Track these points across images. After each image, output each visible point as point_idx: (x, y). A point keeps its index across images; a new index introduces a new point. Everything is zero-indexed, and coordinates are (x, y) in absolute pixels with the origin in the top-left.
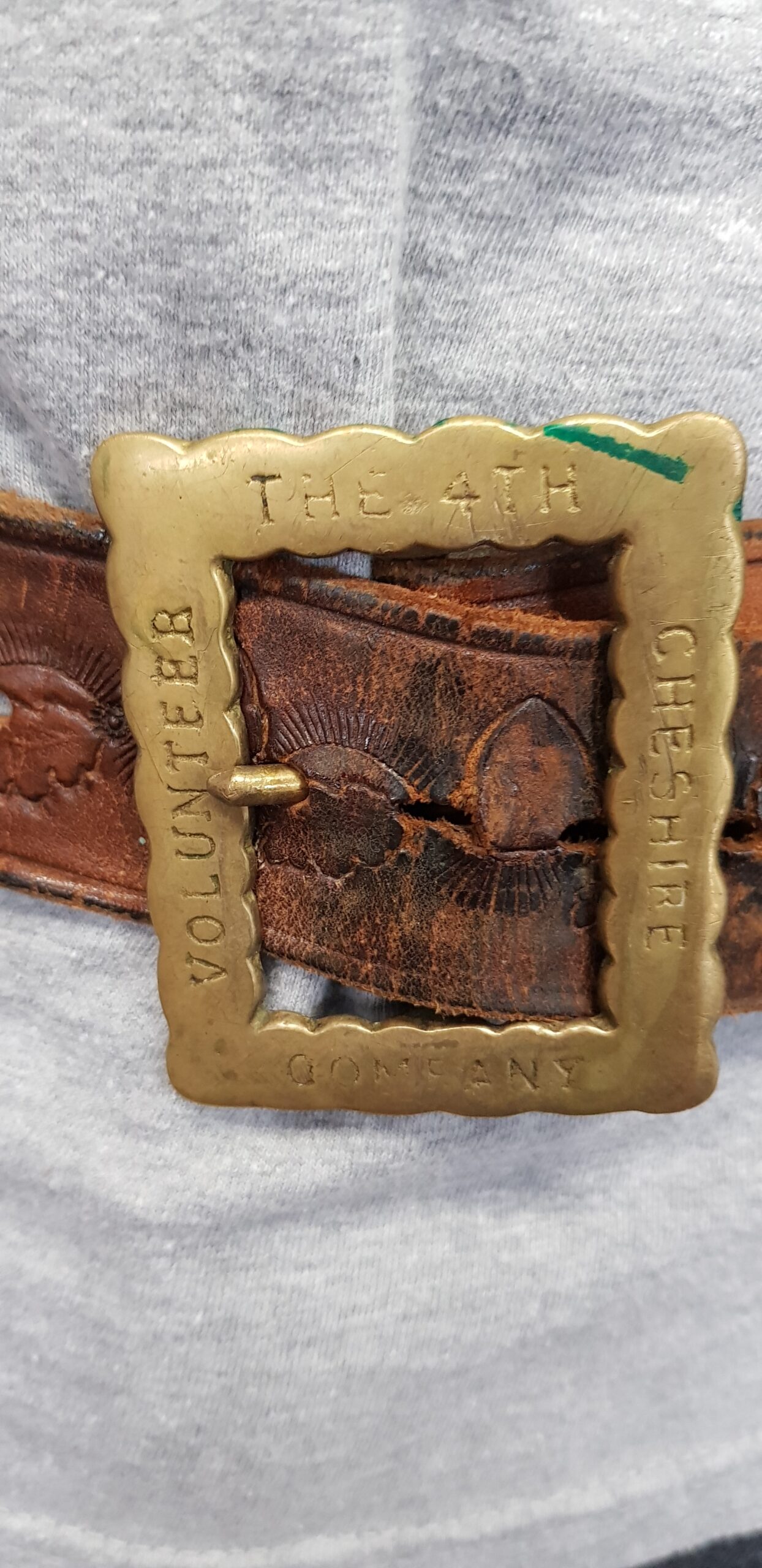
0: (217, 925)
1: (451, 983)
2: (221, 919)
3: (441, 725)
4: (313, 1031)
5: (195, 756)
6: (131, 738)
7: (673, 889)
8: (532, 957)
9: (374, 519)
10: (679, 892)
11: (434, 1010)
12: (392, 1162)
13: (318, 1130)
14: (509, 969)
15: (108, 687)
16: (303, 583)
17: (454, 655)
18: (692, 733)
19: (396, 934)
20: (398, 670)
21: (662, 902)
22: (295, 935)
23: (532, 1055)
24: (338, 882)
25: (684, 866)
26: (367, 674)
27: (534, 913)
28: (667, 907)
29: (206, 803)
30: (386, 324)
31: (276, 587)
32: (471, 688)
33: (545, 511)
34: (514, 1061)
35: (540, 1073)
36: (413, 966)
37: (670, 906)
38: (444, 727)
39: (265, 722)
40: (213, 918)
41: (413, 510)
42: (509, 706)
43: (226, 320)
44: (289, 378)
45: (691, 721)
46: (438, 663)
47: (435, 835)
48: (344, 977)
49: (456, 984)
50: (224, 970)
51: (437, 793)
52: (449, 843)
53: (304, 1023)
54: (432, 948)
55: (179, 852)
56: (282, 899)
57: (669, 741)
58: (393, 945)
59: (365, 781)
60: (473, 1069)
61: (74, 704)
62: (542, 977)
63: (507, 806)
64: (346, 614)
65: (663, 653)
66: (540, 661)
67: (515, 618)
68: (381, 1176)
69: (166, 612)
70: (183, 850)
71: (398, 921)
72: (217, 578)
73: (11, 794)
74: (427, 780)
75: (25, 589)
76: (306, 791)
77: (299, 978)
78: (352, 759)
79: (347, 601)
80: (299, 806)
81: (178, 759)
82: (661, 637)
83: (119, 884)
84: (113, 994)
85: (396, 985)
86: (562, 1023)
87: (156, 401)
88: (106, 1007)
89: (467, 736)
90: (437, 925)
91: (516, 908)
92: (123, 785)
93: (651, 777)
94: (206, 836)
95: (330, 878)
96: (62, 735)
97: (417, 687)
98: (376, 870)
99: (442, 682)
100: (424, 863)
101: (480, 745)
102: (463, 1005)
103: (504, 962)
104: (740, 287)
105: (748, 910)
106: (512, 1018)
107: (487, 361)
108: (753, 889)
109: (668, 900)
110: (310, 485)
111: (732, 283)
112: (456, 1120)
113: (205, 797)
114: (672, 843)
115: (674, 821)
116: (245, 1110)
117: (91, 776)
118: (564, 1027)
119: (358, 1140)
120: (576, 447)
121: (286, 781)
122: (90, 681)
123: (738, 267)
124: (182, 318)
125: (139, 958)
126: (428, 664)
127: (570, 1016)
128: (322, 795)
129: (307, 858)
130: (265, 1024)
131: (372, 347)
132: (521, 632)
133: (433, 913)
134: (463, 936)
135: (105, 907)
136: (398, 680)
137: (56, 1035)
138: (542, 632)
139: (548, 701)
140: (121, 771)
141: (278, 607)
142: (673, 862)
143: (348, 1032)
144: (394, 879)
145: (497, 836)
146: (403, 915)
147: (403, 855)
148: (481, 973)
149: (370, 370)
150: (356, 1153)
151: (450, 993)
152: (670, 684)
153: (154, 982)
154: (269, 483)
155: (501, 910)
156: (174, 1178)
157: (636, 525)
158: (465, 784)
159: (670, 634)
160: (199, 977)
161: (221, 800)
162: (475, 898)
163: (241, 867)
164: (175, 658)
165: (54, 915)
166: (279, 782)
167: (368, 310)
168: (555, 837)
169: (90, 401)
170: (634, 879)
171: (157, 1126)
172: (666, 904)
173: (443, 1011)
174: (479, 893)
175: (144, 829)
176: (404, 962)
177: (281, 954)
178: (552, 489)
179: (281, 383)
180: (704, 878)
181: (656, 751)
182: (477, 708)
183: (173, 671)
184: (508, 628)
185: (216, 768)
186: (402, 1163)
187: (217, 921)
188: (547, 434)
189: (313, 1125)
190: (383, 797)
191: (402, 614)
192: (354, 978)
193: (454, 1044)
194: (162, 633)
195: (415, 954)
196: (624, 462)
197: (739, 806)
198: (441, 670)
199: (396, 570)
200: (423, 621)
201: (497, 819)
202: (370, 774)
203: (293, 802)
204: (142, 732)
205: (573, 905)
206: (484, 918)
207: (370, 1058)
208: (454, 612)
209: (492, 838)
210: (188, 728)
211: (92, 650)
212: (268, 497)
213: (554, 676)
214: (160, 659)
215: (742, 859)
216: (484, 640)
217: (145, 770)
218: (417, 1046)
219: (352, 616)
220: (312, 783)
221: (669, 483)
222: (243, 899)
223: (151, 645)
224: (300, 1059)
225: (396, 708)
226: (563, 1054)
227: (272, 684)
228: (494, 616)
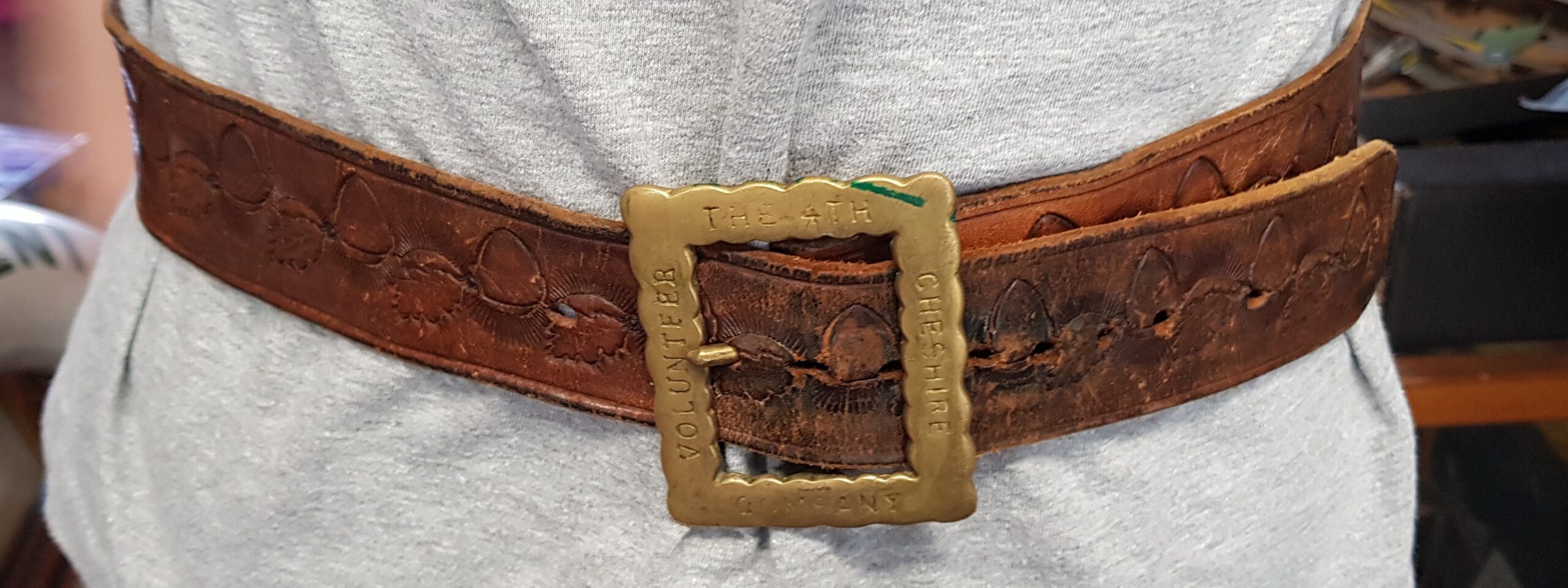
0: (693, 428)
1: (829, 452)
2: (696, 425)
3: (807, 322)
4: (750, 483)
5: (678, 341)
6: (643, 331)
7: (941, 402)
8: (872, 434)
9: (767, 227)
10: (944, 404)
11: (819, 468)
14: (860, 441)
15: (629, 305)
16: (729, 254)
17: (810, 288)
18: (941, 324)
19: (795, 429)
20: (782, 296)
21: (935, 410)
22: (740, 432)
23: (871, 493)
24: (762, 403)
25: (945, 391)
26: (766, 298)
27: (870, 412)
28: (938, 412)
29: (685, 364)
31: (719, 257)
32: (821, 303)
33: (854, 222)
34: (862, 497)
35: (877, 503)
36: (806, 445)
37: (940, 411)
38: (809, 323)
39: (715, 321)
40: (690, 424)
41: (787, 223)
42: (842, 310)
45: (940, 318)
46: (802, 292)
47: (810, 377)
48: (769, 453)
49: (832, 452)
50: (698, 452)
51: (809, 356)
52: (818, 381)
53: (745, 479)
54: (816, 434)
55: (671, 390)
56: (730, 413)
57: (929, 328)
58: (795, 434)
59: (770, 351)
60: (839, 502)
61: (611, 314)
63: (847, 360)
64: (753, 269)
65: (921, 286)
66: (856, 287)
67: (840, 267)
69: (661, 271)
70: (674, 389)
71: (796, 422)
72: (687, 254)
73: (578, 360)
74: (802, 351)
75: (582, 257)
76: (740, 358)
77: (739, 453)
78: (762, 340)
79: (753, 263)
80: (737, 365)
81: (670, 343)
82: (920, 278)
83: (640, 407)
85: (799, 455)
86: (888, 475)
89: (822, 327)
90: (817, 422)
91: (860, 410)
92: (640, 355)
93: (922, 346)
94: (685, 381)
95: (757, 401)
96: (605, 330)
97: (793, 304)
98: (781, 396)
99: (805, 301)
100: (806, 391)
101: (829, 330)
102: (834, 464)
103: (857, 438)
104: (940, 92)
105: (997, 395)
106: (861, 472)
109: (938, 408)
110: (733, 211)
111: (935, 90)
113: (684, 361)
114: (937, 379)
115: (937, 368)
117: (622, 350)
118: (889, 477)
120: (867, 192)
121: (729, 352)
122: (619, 302)
123: (937, 82)
126: (797, 293)
127: (893, 470)
128: (748, 360)
129: (743, 391)
130: (723, 480)
132: (844, 275)
133: (814, 416)
134: (832, 427)
135: (634, 420)
136: (782, 301)
138: (855, 274)
139: (863, 306)
140: (638, 348)
141: (717, 265)
142: (938, 389)
143: (769, 484)
144: (791, 400)
145: (844, 376)
146: (798, 418)
147: (795, 388)
148: (845, 445)
151: (829, 458)
152: (927, 301)
154: (713, 210)
155: (852, 412)
157: (901, 227)
158: (823, 350)
159: (924, 277)
160: (685, 456)
161: (694, 365)
162: (837, 406)
163: (706, 397)
164: (667, 293)
166: (724, 354)
168: (876, 372)
170: (918, 397)
172: (938, 410)
173: (825, 468)
174: (838, 404)
175: (652, 378)
176: (802, 443)
177: (731, 442)
178: (857, 212)
180: (956, 397)
181: (923, 333)
182: (825, 312)
183: (665, 299)
184: (836, 273)
185: (691, 348)
187: (693, 425)
190: (781, 359)
191: (781, 269)
192: (774, 454)
193: (828, 489)
194: (659, 280)
195: (807, 439)
196: (892, 199)
197: (982, 342)
198: (804, 295)
199: (782, 245)
200: (791, 273)
201: (842, 369)
202: (773, 348)
203: (732, 363)
204: (649, 329)
205: (892, 405)
206: (843, 417)
207: (783, 498)
208: (807, 267)
209: (840, 378)
210: (674, 326)
211: (619, 286)
212: (713, 217)
213: (864, 294)
214: (658, 293)
215: (987, 370)
216: (825, 280)
217: (651, 348)
218: (807, 490)
219: (756, 270)
220: (743, 354)
221: (916, 208)
222: (706, 414)
223: (653, 286)
224: (743, 499)
225: (783, 314)
226: (889, 492)
227: (717, 303)
228: (829, 268)
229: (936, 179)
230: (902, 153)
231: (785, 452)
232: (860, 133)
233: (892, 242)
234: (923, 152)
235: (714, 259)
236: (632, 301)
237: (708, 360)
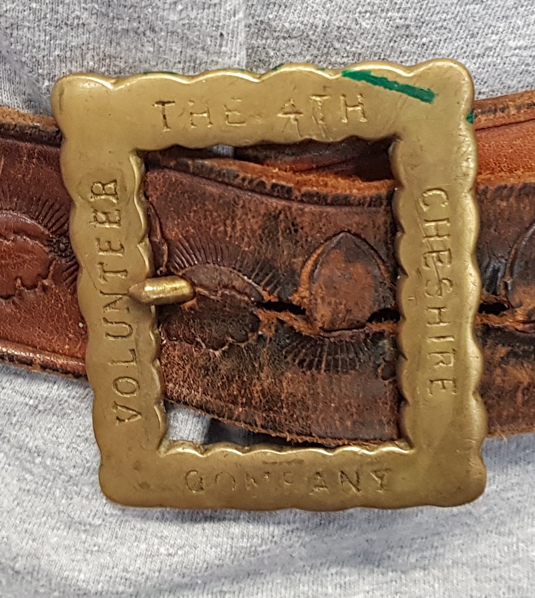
0: (134, 383)
1: (297, 420)
2: (137, 379)
3: (283, 252)
4: (202, 454)
5: (119, 272)
6: (74, 257)
7: (445, 355)
8: (352, 401)
9: (236, 127)
10: (450, 357)
11: (286, 438)
12: (261, 546)
13: (208, 523)
14: (337, 409)
15: (58, 225)
16: (190, 162)
17: (290, 208)
18: (450, 253)
19: (257, 388)
20: (253, 217)
21: (438, 363)
22: (188, 389)
23: (354, 468)
24: (217, 353)
25: (452, 339)
26: (233, 219)
27: (353, 372)
28: (441, 366)
29: (127, 302)
30: (239, 12)
31: (172, 164)
32: (302, 228)
33: (345, 121)
34: (342, 472)
35: (361, 481)
36: (270, 409)
37: (445, 365)
38: (285, 253)
39: (165, 248)
40: (131, 378)
41: (260, 121)
42: (329, 239)
43: (139, 17)
44: (179, 45)
45: (449, 246)
46: (280, 213)
47: (282, 322)
48: (223, 417)
49: (300, 420)
50: (140, 413)
51: (283, 296)
52: (292, 328)
53: (196, 449)
54: (283, 397)
55: (108, 334)
56: (179, 364)
57: (435, 259)
58: (256, 395)
59: (234, 288)
60: (315, 478)
61: (35, 236)
62: (360, 414)
63: (330, 304)
64: (219, 182)
65: (426, 205)
66: (347, 209)
67: (330, 184)
68: (254, 556)
69: (100, 183)
70: (110, 333)
71: (259, 379)
72: (133, 161)
74: (276, 287)
76: (195, 294)
77: (191, 417)
78: (225, 273)
79: (219, 173)
80: (189, 303)
81: (108, 274)
82: (425, 195)
83: (65, 354)
84: (59, 430)
85: (259, 422)
86: (376, 446)
87: (93, 56)
88: (54, 439)
89: (301, 259)
90: (286, 381)
91: (339, 369)
92: (68, 288)
93: (425, 282)
94: (126, 324)
95: (211, 350)
96: (26, 257)
97: (267, 228)
98: (243, 345)
99: (283, 224)
100: (275, 341)
101: (310, 263)
102: (306, 435)
103: (333, 405)
105: (507, 363)
106: (341, 443)
107: (304, 16)
108: (510, 348)
109: (442, 362)
110: (193, 107)
112: (305, 515)
113: (125, 298)
114: (442, 324)
115: (442, 310)
116: (155, 510)
117: (46, 282)
118: (377, 448)
119: (236, 529)
120: (362, 83)
121: (181, 287)
122: (46, 221)
124: (111, 15)
125: (78, 403)
126: (273, 214)
127: (382, 441)
128: (204, 297)
129: (195, 337)
130: (168, 450)
131: (231, 28)
132: (334, 193)
133: (282, 374)
134: (303, 388)
135: (55, 370)
136: (254, 223)
137: (18, 458)
138: (348, 192)
139: (355, 235)
140: (66, 279)
141: (174, 175)
142: (444, 337)
143: (226, 455)
144: (255, 352)
145: (323, 323)
146: (262, 375)
147: (261, 336)
148: (318, 413)
149: (230, 39)
150: (235, 540)
151: (296, 427)
152: (433, 224)
153: (89, 420)
154: (166, 105)
155: (329, 370)
156: (106, 559)
157: (404, 129)
158: (300, 289)
159: (430, 193)
160: (122, 418)
161: (137, 302)
162: (311, 362)
163: (150, 344)
164: (106, 211)
165: (17, 374)
166: (176, 289)
167: (228, 8)
168: (363, 321)
169: (51, 59)
170: (419, 349)
171: (93, 522)
172: (441, 364)
173: (292, 439)
174: (314, 360)
175: (82, 318)
176: (264, 407)
177: (178, 401)
178: (348, 108)
179: (174, 48)
181: (427, 266)
182: (306, 240)
183: (104, 219)
184: (324, 191)
185: (134, 280)
186: (268, 547)
187: (134, 380)
188: (344, 76)
189: (203, 520)
190: (246, 298)
191: (255, 183)
192: (230, 418)
193: (301, 462)
194: (97, 195)
195: (271, 401)
196: (394, 92)
197: (495, 293)
198: (282, 216)
199: (250, 152)
200: (269, 187)
201: (323, 313)
202: (237, 284)
203: (184, 302)
204: (83, 257)
205: (379, 366)
206: (319, 376)
207: (244, 472)
208: (289, 181)
209: (320, 325)
210: (114, 254)
211: (47, 201)
212: (166, 113)
213: (357, 218)
214: (96, 211)
215: (499, 329)
216: (309, 198)
217: (84, 281)
218: (275, 463)
219: (222, 183)
220: (198, 289)
221: (423, 103)
222: (151, 365)
223: (90, 202)
224: (192, 473)
225: (253, 241)
226: (375, 468)
227: (170, 225)
228: (315, 183)
229: (451, 67)
230: (416, 33)
231: (242, 417)
232: (366, 12)
233: (391, 149)
234: (443, 31)
235: (170, 168)
236: (62, 220)
237: (155, 297)
